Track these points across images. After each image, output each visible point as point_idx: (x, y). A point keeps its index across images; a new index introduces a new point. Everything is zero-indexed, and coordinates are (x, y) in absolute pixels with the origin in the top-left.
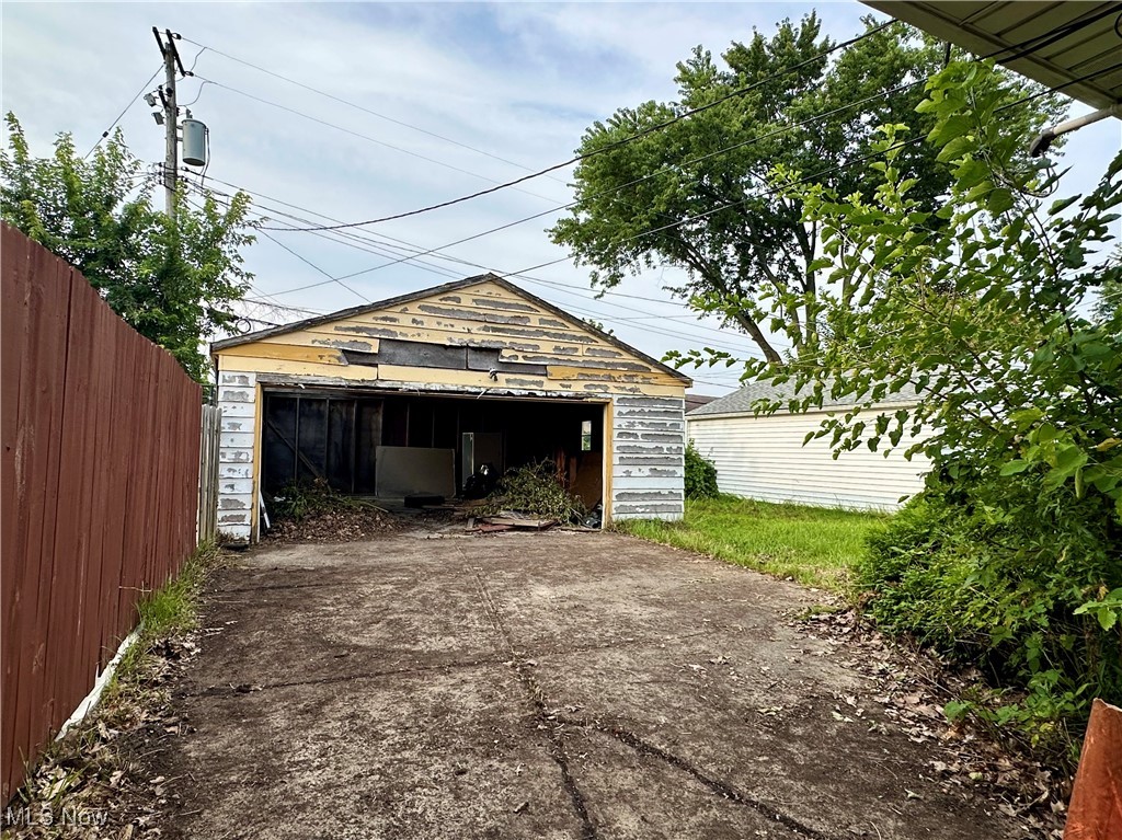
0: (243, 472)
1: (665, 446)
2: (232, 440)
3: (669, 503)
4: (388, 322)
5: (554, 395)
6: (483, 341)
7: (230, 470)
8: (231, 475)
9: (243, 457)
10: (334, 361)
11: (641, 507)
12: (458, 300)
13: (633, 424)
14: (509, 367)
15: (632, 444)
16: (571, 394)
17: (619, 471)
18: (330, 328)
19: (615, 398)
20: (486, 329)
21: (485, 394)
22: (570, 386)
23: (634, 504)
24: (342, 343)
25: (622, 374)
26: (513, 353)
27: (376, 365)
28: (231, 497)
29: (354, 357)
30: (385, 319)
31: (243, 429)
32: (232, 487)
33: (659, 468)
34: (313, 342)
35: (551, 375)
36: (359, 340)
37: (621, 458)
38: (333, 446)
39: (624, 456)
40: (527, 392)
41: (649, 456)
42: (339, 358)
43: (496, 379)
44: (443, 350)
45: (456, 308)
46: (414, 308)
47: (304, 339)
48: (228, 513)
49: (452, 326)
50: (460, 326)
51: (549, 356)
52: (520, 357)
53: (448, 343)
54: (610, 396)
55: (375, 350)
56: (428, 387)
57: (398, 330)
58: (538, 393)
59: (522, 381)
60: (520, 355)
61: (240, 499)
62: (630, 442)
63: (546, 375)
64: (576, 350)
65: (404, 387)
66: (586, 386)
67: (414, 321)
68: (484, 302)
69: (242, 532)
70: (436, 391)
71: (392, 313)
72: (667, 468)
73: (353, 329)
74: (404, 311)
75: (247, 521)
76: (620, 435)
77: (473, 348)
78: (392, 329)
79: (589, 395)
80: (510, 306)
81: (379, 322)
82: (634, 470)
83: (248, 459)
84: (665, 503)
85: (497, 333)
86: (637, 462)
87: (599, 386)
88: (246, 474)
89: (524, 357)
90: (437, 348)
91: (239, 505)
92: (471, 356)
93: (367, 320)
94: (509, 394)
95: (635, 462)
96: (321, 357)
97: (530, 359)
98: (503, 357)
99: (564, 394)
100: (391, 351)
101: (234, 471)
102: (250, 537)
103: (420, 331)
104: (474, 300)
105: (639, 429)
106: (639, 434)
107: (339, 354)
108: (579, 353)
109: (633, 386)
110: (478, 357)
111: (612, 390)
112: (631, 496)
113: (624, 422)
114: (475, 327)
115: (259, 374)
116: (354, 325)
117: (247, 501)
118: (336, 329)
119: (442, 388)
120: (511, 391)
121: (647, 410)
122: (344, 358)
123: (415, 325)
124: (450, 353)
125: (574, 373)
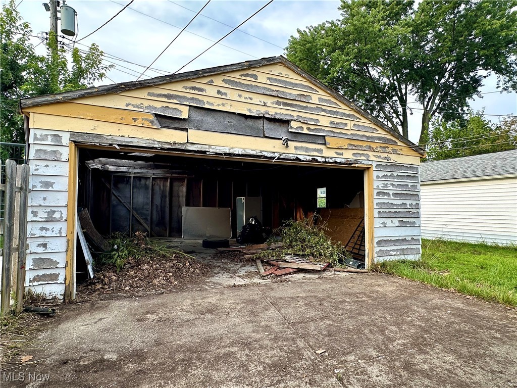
0: (56, 230)
1: (408, 202)
2: (45, 199)
3: (412, 247)
4: (196, 92)
5: (331, 161)
6: (276, 113)
7: (42, 229)
8: (43, 233)
9: (57, 215)
10: (147, 124)
11: (393, 250)
12: (256, 77)
13: (386, 185)
14: (297, 136)
15: (386, 201)
16: (343, 161)
17: (378, 222)
18: (143, 94)
19: (374, 164)
20: (278, 103)
21: (279, 158)
22: (342, 154)
23: (389, 249)
24: (155, 108)
25: (378, 145)
26: (300, 125)
27: (186, 130)
28: (43, 257)
29: (166, 121)
30: (193, 88)
31: (56, 188)
32: (45, 245)
33: (405, 220)
34: (127, 105)
35: (329, 144)
36: (170, 106)
37: (379, 212)
38: (155, 207)
39: (381, 210)
40: (310, 158)
41: (398, 210)
42: (152, 122)
43: (287, 146)
44: (243, 119)
45: (254, 84)
46: (218, 81)
47: (118, 102)
48: (41, 273)
49: (251, 99)
50: (257, 99)
51: (327, 129)
52: (305, 129)
53: (248, 113)
54: (370, 163)
55: (185, 115)
56: (232, 151)
57: (205, 99)
58: (319, 159)
59: (307, 148)
60: (305, 126)
61: (54, 257)
62: (385, 200)
63: (325, 144)
64: (346, 124)
65: (211, 150)
66: (354, 154)
67: (219, 92)
68: (276, 80)
69: (55, 290)
70: (239, 155)
71: (200, 83)
72: (410, 220)
73: (165, 96)
74: (210, 83)
75: (61, 279)
76: (378, 193)
77: (269, 119)
78: (200, 98)
79: (356, 162)
80: (296, 85)
81: (188, 91)
82: (388, 222)
83: (61, 217)
84: (409, 247)
85: (287, 108)
86: (391, 215)
87: (363, 154)
88: (60, 232)
89: (309, 129)
90: (238, 117)
91: (53, 264)
92: (267, 125)
93: (178, 88)
94: (298, 159)
95: (389, 215)
96: (135, 120)
97: (313, 130)
98: (292, 128)
99: (338, 160)
100: (199, 118)
101: (47, 229)
102: (65, 295)
103: (224, 102)
104: (269, 79)
105: (391, 190)
106: (391, 193)
107: (152, 118)
108: (348, 128)
109: (385, 155)
110: (272, 126)
111: (372, 158)
112: (387, 242)
113: (380, 184)
114: (269, 101)
115: (72, 134)
116: (166, 92)
117: (61, 259)
118: (149, 94)
119: (244, 152)
120: (299, 157)
121: (395, 174)
122: (156, 122)
123: (219, 96)
124: (250, 122)
125: (344, 143)
